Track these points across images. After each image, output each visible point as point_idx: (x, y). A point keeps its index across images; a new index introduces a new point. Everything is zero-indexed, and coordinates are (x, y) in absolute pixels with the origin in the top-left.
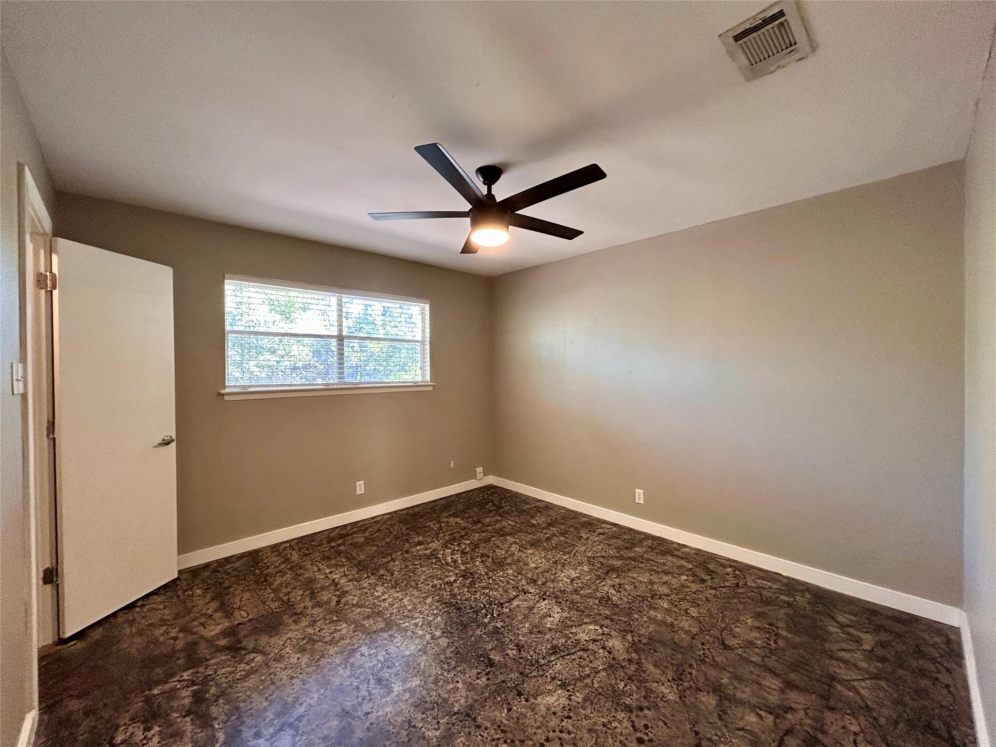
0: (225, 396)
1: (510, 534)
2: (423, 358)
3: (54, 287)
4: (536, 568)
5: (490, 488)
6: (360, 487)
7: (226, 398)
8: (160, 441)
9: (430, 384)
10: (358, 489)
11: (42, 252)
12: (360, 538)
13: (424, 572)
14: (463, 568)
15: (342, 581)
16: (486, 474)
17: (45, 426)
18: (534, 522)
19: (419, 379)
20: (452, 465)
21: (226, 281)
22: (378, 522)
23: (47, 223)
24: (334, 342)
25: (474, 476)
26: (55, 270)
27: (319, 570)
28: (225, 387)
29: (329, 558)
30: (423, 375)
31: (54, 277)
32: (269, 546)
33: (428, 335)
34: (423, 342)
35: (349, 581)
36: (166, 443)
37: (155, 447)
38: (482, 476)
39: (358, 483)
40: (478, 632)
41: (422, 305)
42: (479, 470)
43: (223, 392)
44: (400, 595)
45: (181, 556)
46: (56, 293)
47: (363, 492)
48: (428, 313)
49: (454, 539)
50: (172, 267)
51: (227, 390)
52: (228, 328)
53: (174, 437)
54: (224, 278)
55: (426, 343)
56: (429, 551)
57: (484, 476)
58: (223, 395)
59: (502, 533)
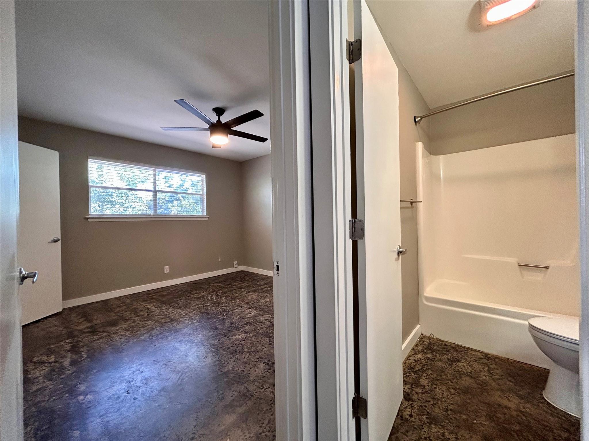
0: (88, 219)
1: (244, 288)
2: (203, 203)
4: (251, 299)
5: (242, 272)
6: (167, 269)
7: (89, 220)
9: (206, 216)
10: (165, 270)
12: (165, 293)
13: (194, 303)
14: (215, 301)
15: (152, 308)
16: (239, 265)
18: (258, 283)
19: (200, 214)
20: (219, 259)
21: (89, 160)
22: (176, 287)
24: (151, 194)
25: (233, 266)
27: (141, 305)
28: (89, 215)
29: (147, 301)
30: (203, 211)
32: (114, 298)
33: (205, 191)
34: (202, 195)
35: (156, 307)
36: (56, 241)
37: (49, 243)
38: (237, 266)
39: (165, 267)
40: (214, 320)
41: (202, 175)
42: (235, 262)
43: (87, 217)
44: (180, 311)
45: (65, 302)
47: (168, 272)
48: (205, 180)
49: (215, 291)
50: (59, 152)
52: (90, 184)
53: (60, 238)
54: (88, 158)
55: (204, 195)
56: (200, 296)
57: (238, 265)
58: (88, 218)
59: (240, 288)
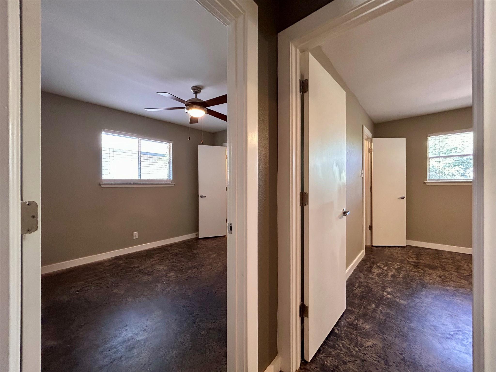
3: (372, 152)
7: (427, 184)
8: (400, 197)
11: (370, 143)
17: (370, 188)
23: (370, 135)
26: (372, 147)
31: (372, 148)
36: (403, 198)
37: (398, 199)
43: (426, 181)
46: (372, 153)
51: (428, 181)
53: (405, 197)
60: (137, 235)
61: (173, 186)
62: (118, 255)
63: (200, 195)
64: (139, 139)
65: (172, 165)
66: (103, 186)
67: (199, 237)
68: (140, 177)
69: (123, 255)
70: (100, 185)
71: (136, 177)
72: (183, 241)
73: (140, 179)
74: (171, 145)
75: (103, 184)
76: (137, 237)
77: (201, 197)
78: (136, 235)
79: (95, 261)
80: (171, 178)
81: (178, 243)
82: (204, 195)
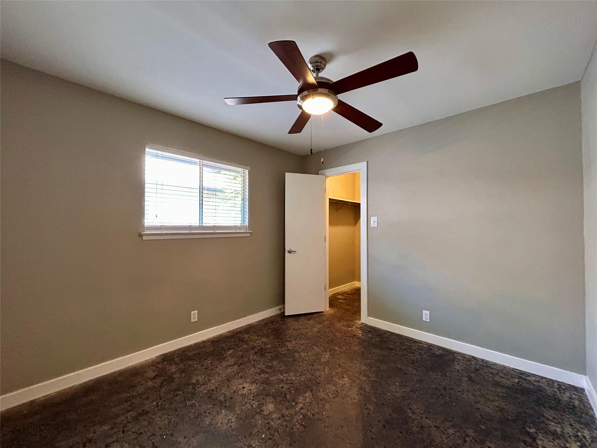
60: (196, 316)
61: (249, 235)
62: (167, 351)
63: (287, 248)
64: (201, 161)
65: (247, 203)
66: (145, 238)
67: (286, 314)
68: (202, 223)
69: (174, 352)
70: (141, 236)
71: (195, 223)
72: (263, 320)
73: (201, 225)
74: (247, 173)
75: (145, 234)
76: (196, 320)
77: (289, 252)
78: (194, 315)
79: (130, 365)
80: (247, 224)
81: (256, 325)
82: (293, 250)
